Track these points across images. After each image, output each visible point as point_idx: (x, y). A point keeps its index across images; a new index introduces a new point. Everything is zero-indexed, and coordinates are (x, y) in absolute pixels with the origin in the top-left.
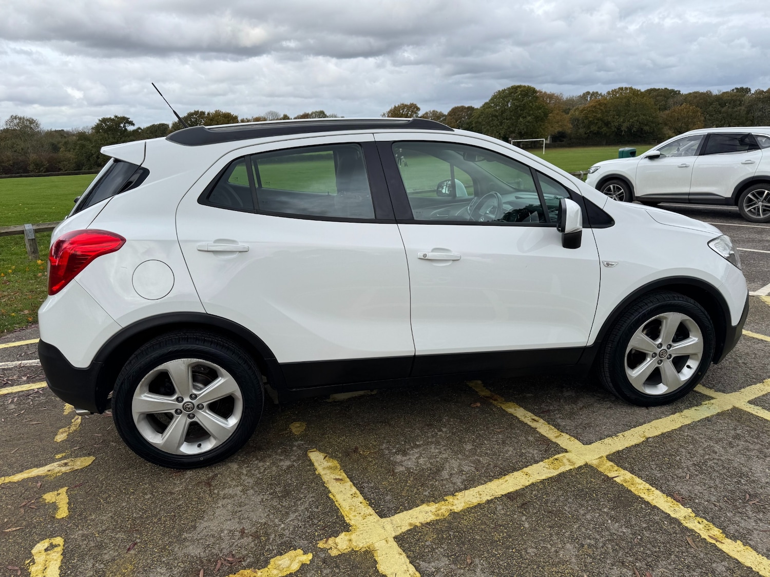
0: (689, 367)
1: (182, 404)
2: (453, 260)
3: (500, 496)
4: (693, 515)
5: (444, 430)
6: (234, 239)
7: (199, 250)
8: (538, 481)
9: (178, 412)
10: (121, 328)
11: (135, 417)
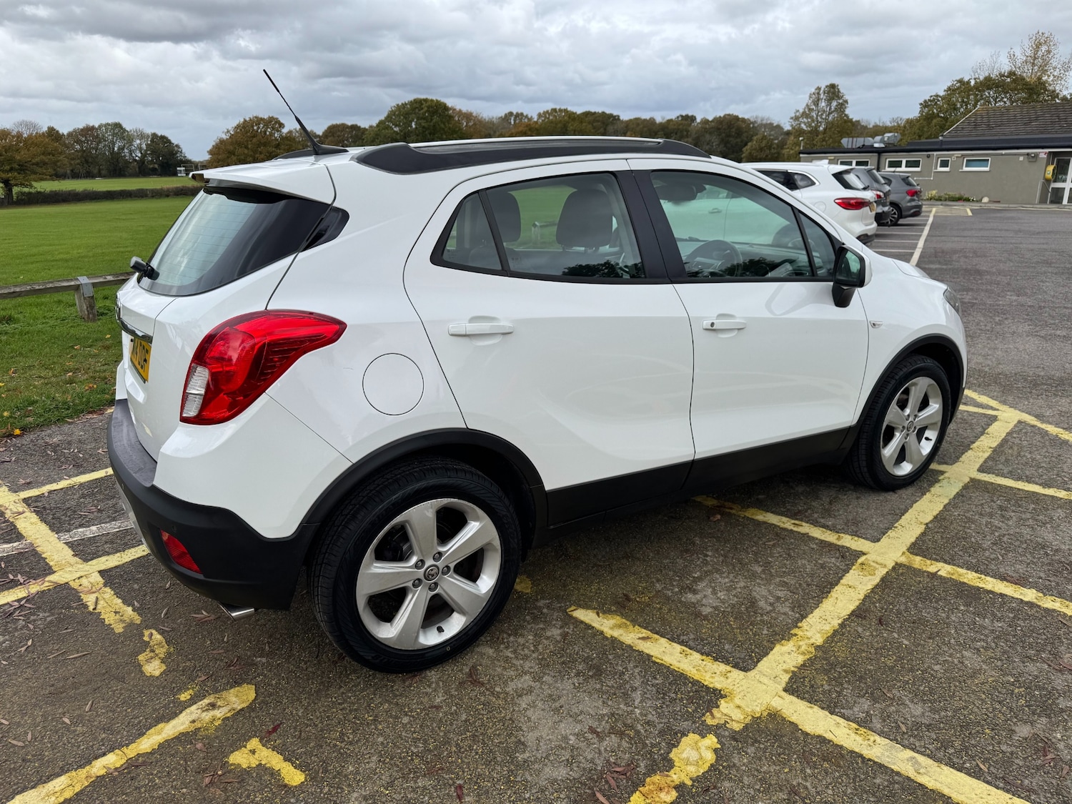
0: (927, 439)
1: (423, 570)
2: (739, 329)
3: (847, 617)
4: (1041, 595)
5: (710, 553)
6: (493, 316)
7: (452, 335)
8: (869, 591)
9: (417, 583)
10: (351, 464)
11: (361, 602)
